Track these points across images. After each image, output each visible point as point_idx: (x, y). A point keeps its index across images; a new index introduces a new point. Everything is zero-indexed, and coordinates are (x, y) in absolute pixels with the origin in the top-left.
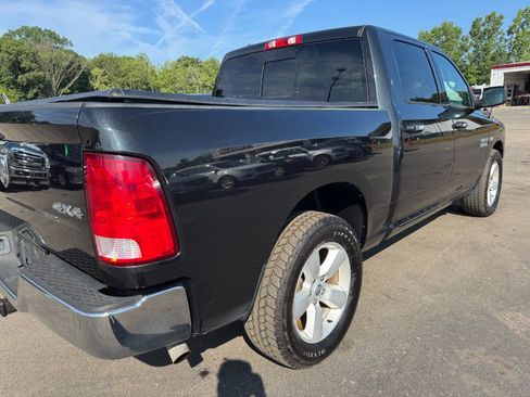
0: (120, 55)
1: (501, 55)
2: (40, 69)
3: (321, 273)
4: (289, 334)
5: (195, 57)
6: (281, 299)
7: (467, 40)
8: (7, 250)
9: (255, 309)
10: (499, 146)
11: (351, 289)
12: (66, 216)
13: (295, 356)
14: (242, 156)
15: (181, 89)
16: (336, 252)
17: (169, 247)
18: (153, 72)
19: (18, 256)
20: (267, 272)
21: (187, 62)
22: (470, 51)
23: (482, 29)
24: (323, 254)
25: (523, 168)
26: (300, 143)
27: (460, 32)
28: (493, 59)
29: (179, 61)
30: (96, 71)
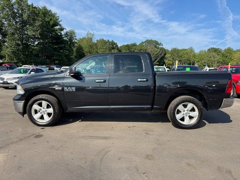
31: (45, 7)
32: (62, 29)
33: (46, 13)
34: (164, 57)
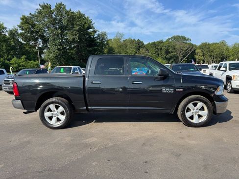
2: (175, 52)
3: (57, 111)
30: (198, 51)
31: (79, 12)
32: (95, 32)
33: (81, 16)
34: (194, 53)
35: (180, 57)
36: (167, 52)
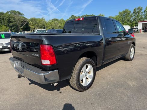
0: (37, 18)
1: (142, 18)
2: (15, 22)
3: (86, 71)
4: (79, 83)
5: (57, 19)
6: (77, 75)
7: (132, 14)
8: (19, 65)
9: (72, 77)
10: (134, 43)
11: (93, 75)
12: (35, 56)
13: (80, 88)
14: (70, 45)
15: (53, 27)
16: (90, 66)
17: (55, 62)
18: (46, 23)
19: (21, 66)
20: (74, 70)
21: (55, 20)
22: (133, 17)
23: (137, 11)
24: (87, 67)
25: (143, 49)
26: (84, 42)
27: (130, 12)
28: (140, 19)
29: (53, 20)
30: (30, 22)
34: (28, 24)
35: (19, 26)
36: (9, 21)
